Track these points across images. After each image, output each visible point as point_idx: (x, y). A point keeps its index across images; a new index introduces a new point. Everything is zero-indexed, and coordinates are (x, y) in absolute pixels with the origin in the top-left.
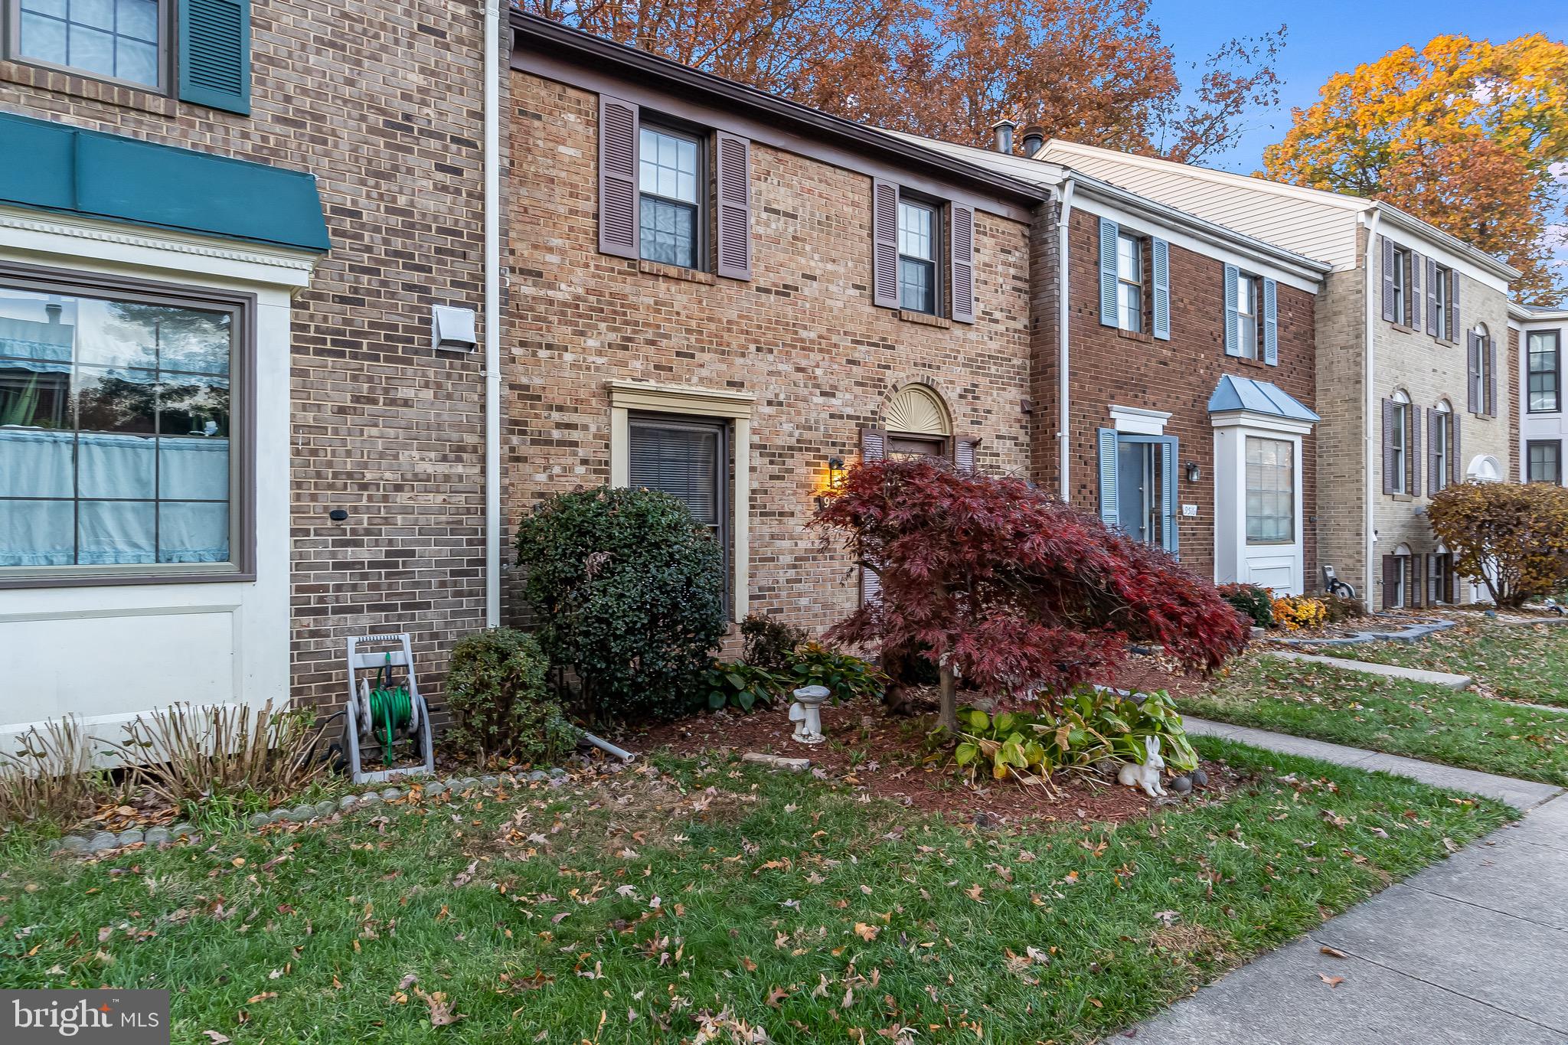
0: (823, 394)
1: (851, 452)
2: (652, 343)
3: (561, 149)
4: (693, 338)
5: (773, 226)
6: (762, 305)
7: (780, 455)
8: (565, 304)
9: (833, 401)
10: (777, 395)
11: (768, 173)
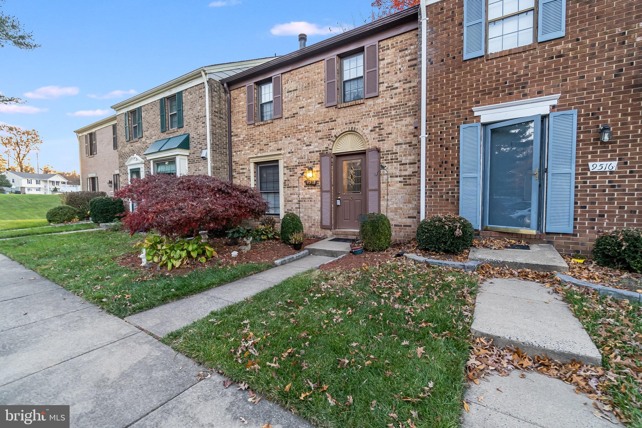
0: (306, 146)
1: (317, 164)
2: (259, 144)
3: (241, 103)
4: (268, 139)
5: (290, 96)
6: (287, 123)
7: (293, 169)
8: (242, 140)
9: (310, 147)
10: (291, 150)
11: (288, 80)
